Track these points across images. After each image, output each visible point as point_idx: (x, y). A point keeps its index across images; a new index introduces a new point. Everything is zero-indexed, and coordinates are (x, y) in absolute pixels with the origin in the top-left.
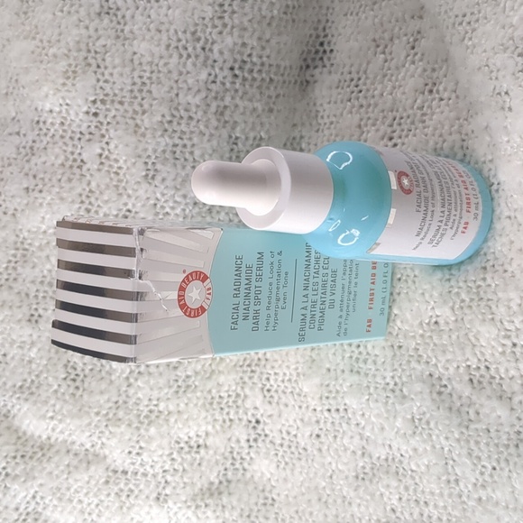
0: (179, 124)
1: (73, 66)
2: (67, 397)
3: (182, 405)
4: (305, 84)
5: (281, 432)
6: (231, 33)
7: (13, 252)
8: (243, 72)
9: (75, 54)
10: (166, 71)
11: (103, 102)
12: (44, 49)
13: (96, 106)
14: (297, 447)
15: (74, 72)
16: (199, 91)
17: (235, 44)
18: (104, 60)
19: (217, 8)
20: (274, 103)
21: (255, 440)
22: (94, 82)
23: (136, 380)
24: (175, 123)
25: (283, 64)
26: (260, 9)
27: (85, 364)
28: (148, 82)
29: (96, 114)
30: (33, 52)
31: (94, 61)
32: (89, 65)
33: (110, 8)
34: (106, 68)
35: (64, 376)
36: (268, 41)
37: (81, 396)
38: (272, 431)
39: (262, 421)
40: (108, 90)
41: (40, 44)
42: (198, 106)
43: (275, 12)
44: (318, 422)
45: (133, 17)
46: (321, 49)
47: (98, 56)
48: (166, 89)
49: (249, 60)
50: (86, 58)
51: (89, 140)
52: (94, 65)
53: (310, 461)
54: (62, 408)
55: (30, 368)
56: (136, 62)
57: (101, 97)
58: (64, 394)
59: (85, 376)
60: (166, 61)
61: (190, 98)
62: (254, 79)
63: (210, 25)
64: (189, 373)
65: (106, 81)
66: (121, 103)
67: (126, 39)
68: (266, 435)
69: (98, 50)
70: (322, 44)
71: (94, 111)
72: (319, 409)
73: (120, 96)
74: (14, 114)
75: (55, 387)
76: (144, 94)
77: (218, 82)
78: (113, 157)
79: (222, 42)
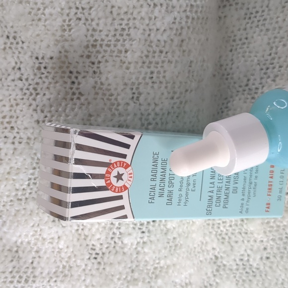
0: (153, 57)
1: (67, 21)
2: (94, 272)
3: (175, 259)
5: (235, 260)
7: (31, 171)
9: (67, 11)
10: (139, 18)
11: (94, 46)
12: (39, 9)
13: (88, 50)
14: (250, 268)
15: (69, 25)
16: (165, 30)
18: (90, 14)
21: (217, 271)
23: (143, 248)
24: (151, 57)
27: (101, 244)
29: (88, 57)
30: (30, 13)
31: (82, 15)
32: (79, 19)
34: (92, 20)
35: (88, 257)
37: (104, 269)
38: (228, 262)
39: (219, 256)
40: (96, 37)
41: (34, 6)
42: (165, 42)
44: (265, 249)
47: (85, 11)
48: (141, 31)
50: (76, 13)
51: (85, 77)
52: (83, 19)
53: (263, 275)
54: (91, 281)
55: (60, 256)
56: (115, 13)
57: (92, 42)
58: (90, 270)
59: (103, 254)
61: (159, 37)
64: (175, 236)
65: (94, 30)
66: (108, 46)
68: (224, 265)
69: (84, 6)
71: (87, 54)
72: (265, 240)
73: (106, 40)
74: (14, 64)
75: (84, 267)
76: (125, 37)
77: (177, 23)
78: (104, 87)
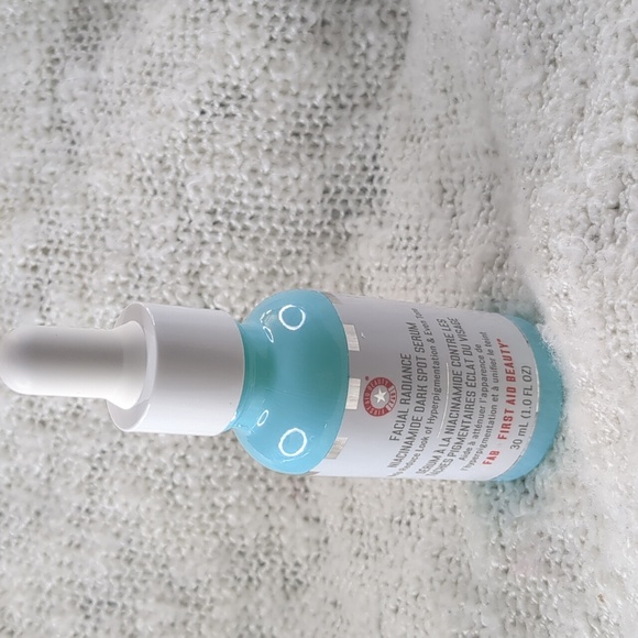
0: (136, 287)
1: (11, 202)
4: (344, 237)
6: (211, 163)
8: (228, 218)
9: (14, 185)
10: (126, 212)
11: (46, 251)
13: (37, 257)
15: (11, 210)
16: (166, 241)
17: (216, 179)
18: (50, 193)
19: (191, 127)
20: (280, 264)
22: (36, 223)
24: (132, 286)
25: (293, 208)
26: (252, 129)
28: (102, 225)
29: (35, 268)
31: (38, 194)
32: (32, 199)
33: (63, 122)
34: (52, 203)
36: (267, 175)
40: (52, 236)
43: (277, 134)
45: (90, 134)
46: (369, 187)
47: (43, 187)
48: (125, 236)
49: (238, 202)
50: (28, 191)
51: (27, 305)
52: (37, 201)
56: (90, 197)
57: (44, 245)
60: (126, 197)
61: (153, 252)
62: (245, 228)
63: (182, 150)
65: (51, 223)
66: (67, 254)
67: (80, 164)
69: (44, 179)
70: (371, 180)
71: (33, 263)
73: (66, 244)
76: (97, 243)
77: (193, 231)
79: (198, 174)
